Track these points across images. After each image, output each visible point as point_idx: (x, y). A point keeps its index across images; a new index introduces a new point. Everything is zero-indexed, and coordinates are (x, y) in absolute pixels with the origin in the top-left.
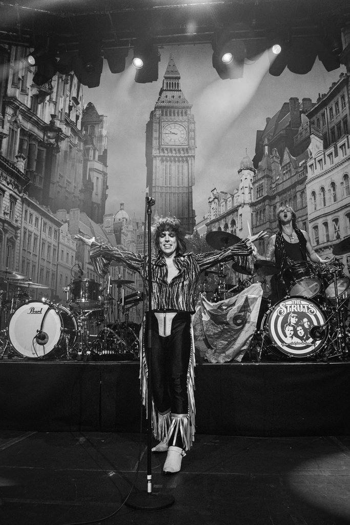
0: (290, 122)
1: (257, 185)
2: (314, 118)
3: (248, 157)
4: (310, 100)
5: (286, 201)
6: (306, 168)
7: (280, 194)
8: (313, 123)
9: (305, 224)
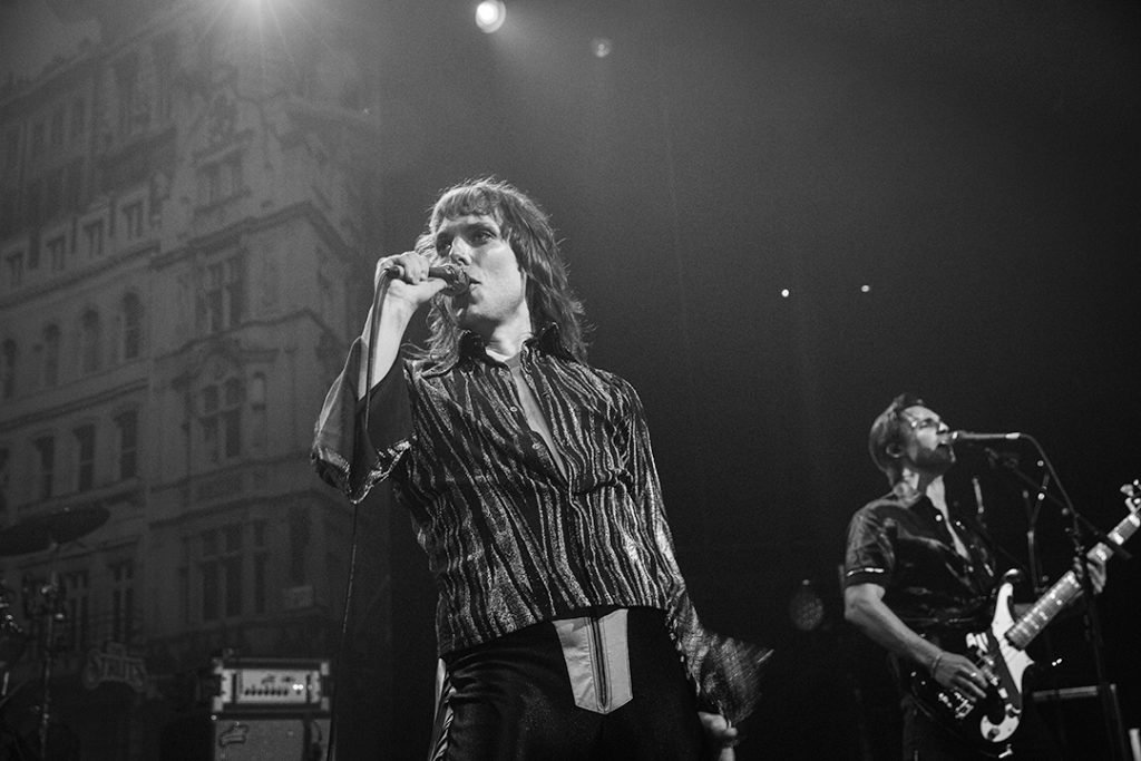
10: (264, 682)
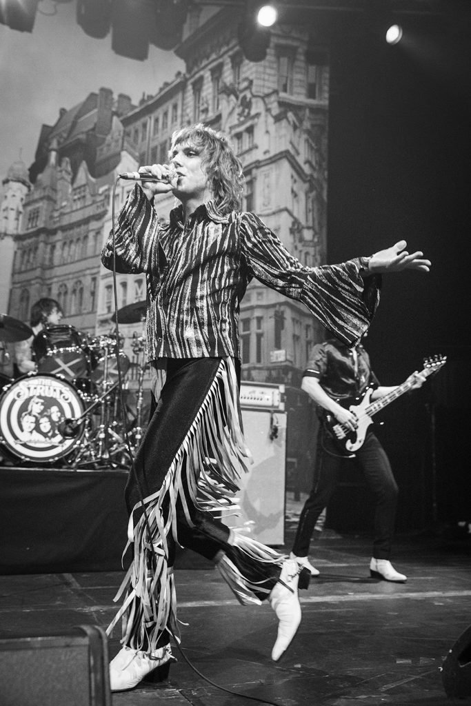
0: (95, 124)
1: (29, 208)
2: (131, 128)
3: (22, 163)
4: (129, 99)
5: (71, 242)
6: (107, 197)
7: (64, 229)
8: (128, 135)
9: (94, 279)
10: (250, 393)
